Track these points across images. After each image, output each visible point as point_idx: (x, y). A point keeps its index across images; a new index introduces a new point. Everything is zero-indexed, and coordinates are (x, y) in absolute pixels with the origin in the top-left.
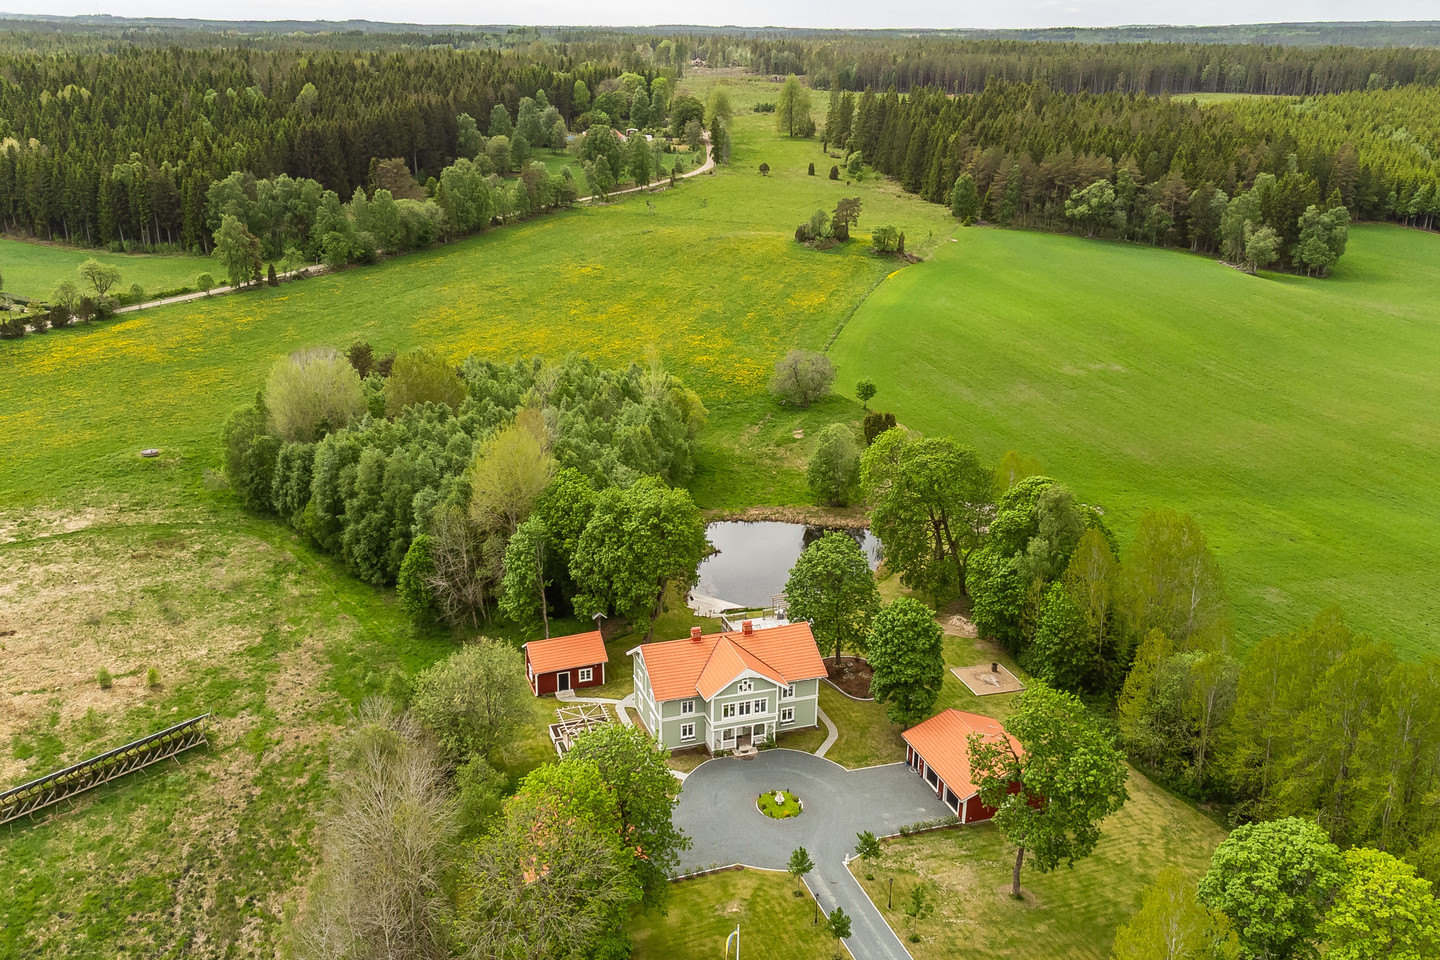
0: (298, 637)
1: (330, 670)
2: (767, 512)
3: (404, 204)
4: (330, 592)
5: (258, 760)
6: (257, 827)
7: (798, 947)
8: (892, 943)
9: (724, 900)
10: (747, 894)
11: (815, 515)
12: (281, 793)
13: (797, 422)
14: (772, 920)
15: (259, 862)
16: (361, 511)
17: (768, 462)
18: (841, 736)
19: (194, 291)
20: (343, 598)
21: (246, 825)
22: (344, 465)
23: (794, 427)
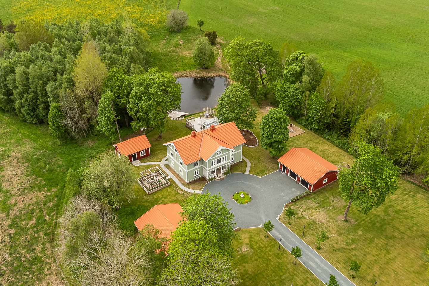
0: (7, 153)
1: (28, 166)
2: (181, 74)
4: (15, 130)
5: (8, 215)
6: (18, 250)
7: (278, 262)
8: (312, 252)
9: (239, 246)
10: (247, 241)
11: (198, 73)
12: (24, 230)
13: (179, 37)
14: (262, 251)
15: (25, 268)
16: (22, 94)
17: (173, 54)
18: (251, 163)
20: (22, 131)
21: (12, 250)
22: (7, 75)
23: (178, 39)
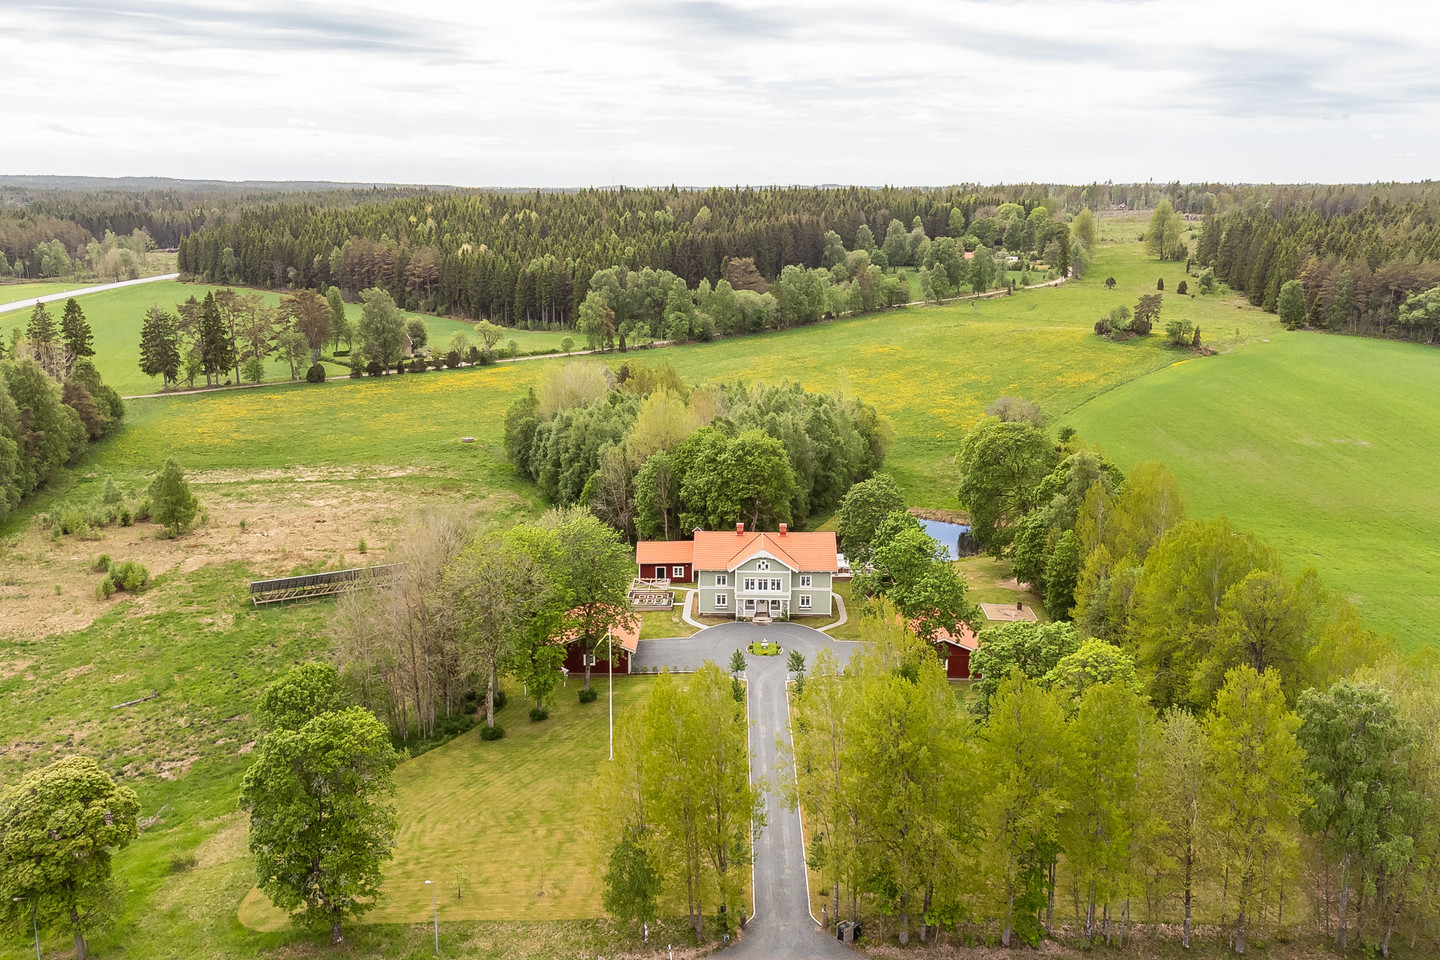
3: (742, 294)
18: (847, 623)
19: (561, 352)
